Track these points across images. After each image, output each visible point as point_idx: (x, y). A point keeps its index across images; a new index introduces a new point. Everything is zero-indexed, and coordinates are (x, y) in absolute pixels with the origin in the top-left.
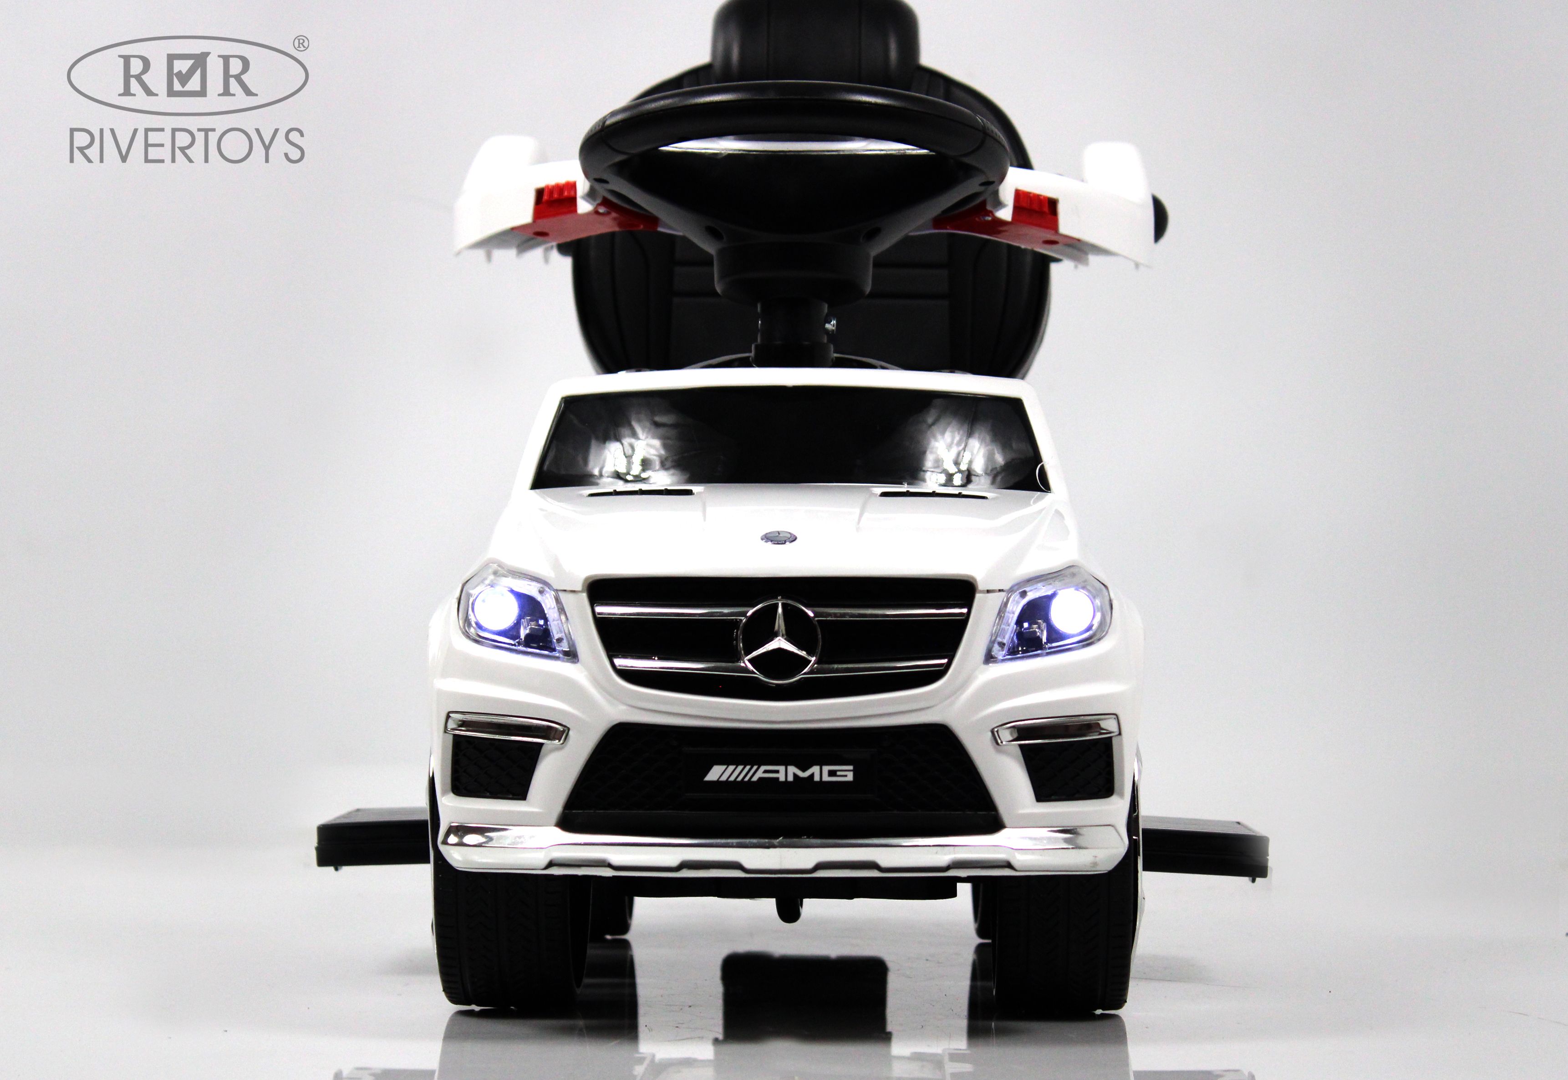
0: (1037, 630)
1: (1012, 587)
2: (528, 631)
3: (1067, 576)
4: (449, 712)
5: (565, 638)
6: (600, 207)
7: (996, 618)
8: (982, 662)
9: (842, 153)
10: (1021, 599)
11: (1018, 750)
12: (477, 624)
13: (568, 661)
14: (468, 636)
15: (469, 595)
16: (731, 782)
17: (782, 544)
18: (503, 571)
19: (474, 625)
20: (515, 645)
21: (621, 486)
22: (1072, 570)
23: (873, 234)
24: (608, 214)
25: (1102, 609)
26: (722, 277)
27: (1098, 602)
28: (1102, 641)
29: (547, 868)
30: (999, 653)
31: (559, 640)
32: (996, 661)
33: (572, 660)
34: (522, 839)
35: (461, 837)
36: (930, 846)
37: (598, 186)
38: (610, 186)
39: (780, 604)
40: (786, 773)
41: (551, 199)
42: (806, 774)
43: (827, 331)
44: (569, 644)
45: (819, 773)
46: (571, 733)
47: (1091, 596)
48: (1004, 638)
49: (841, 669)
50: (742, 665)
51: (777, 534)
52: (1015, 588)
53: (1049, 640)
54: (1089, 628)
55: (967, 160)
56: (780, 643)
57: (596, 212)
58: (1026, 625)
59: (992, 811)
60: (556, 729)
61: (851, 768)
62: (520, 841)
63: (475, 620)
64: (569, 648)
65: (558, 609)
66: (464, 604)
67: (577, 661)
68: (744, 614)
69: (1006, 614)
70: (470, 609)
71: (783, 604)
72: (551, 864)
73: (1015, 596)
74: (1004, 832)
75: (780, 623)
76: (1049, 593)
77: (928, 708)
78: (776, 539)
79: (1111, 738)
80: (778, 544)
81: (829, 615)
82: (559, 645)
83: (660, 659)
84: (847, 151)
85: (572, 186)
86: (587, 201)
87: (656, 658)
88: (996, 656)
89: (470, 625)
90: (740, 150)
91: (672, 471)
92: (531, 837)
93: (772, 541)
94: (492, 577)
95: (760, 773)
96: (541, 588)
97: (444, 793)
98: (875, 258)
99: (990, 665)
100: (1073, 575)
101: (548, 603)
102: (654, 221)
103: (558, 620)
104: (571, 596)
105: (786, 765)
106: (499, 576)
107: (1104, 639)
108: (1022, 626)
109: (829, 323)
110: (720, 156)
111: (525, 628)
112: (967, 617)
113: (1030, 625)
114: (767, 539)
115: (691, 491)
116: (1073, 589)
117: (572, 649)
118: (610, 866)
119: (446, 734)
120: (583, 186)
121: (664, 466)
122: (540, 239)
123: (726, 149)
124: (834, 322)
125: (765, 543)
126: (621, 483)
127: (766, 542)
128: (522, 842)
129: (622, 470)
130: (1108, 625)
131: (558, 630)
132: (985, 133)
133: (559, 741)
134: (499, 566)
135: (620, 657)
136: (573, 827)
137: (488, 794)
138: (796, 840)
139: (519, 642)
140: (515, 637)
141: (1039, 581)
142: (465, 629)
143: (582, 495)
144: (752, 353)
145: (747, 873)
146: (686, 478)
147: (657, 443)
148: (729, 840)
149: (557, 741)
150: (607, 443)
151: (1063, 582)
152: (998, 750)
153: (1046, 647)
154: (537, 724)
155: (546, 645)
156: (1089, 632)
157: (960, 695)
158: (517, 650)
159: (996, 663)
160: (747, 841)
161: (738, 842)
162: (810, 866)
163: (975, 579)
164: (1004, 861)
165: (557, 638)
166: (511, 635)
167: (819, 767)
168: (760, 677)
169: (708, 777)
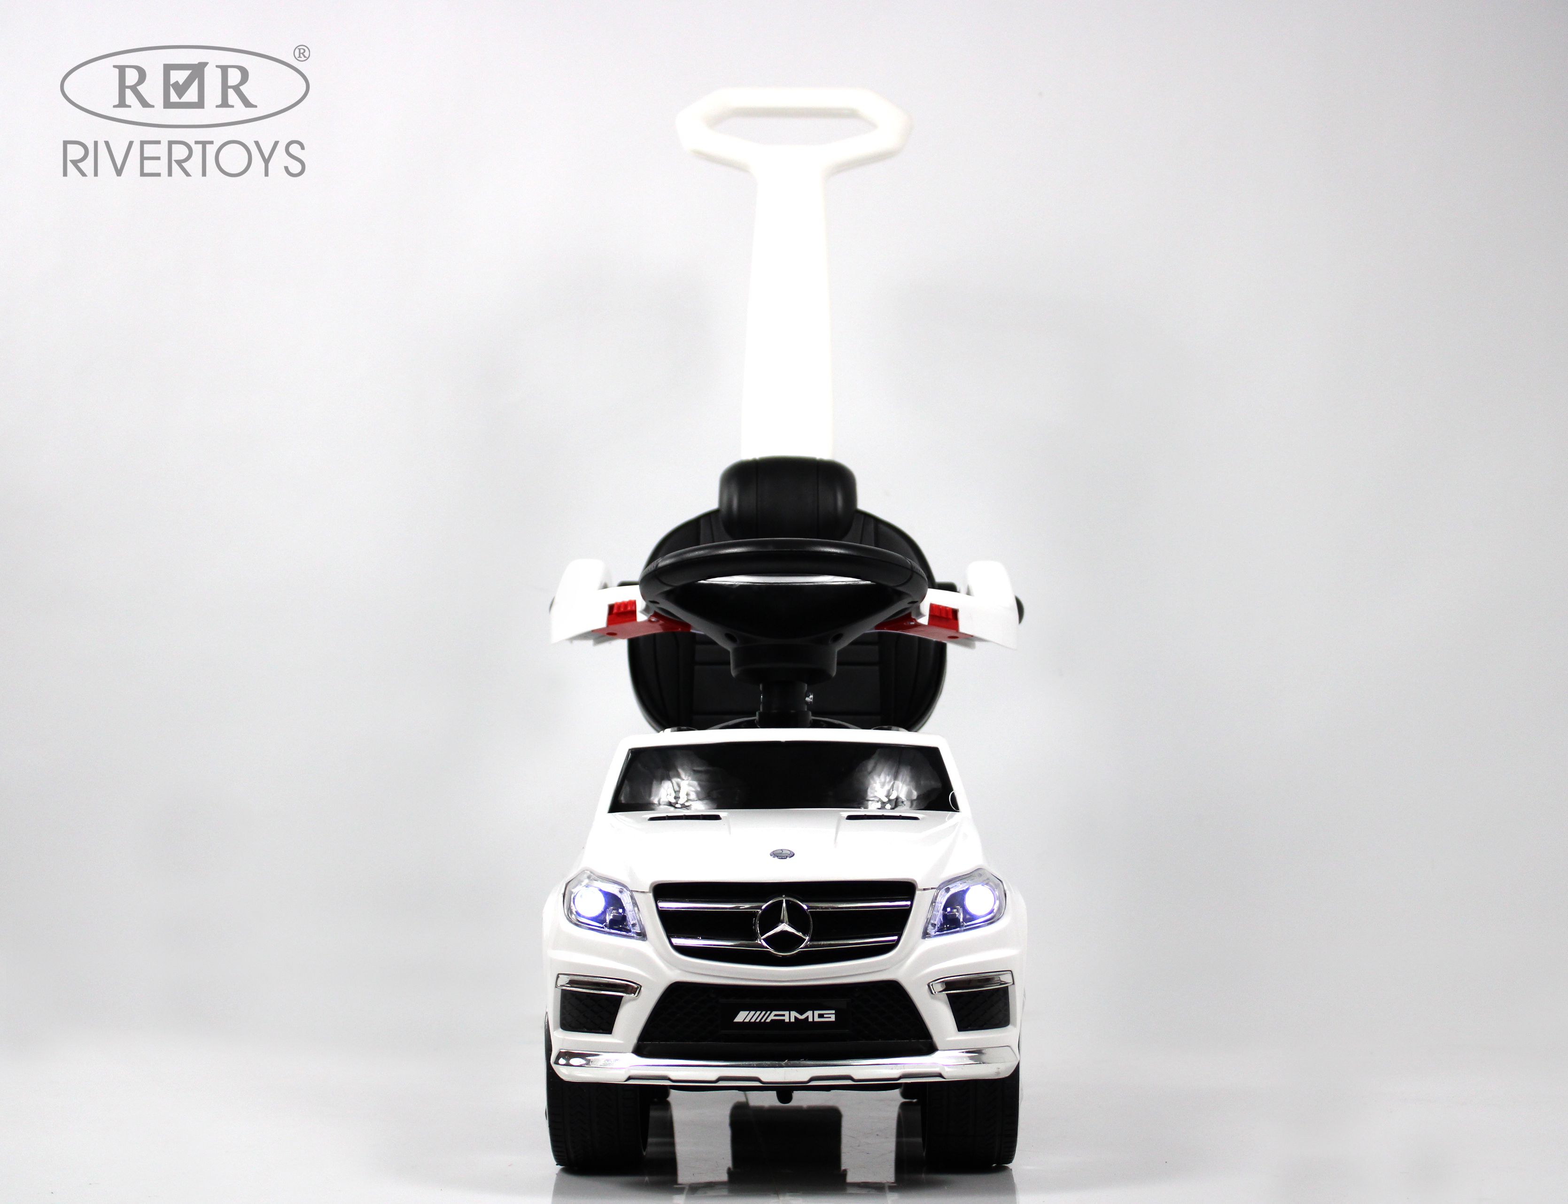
0: (956, 913)
1: (940, 886)
2: (611, 917)
3: (976, 876)
4: (559, 974)
5: (637, 924)
6: (652, 617)
7: (930, 908)
8: (921, 938)
9: (816, 584)
10: (946, 894)
11: (946, 998)
12: (577, 912)
13: (639, 940)
14: (571, 921)
15: (571, 893)
16: (752, 1022)
17: (784, 859)
18: (593, 877)
19: (575, 913)
20: (603, 928)
21: (672, 812)
22: (980, 872)
23: (838, 638)
24: (658, 621)
25: (999, 898)
26: (737, 666)
27: (996, 893)
28: (1000, 920)
29: (626, 1081)
30: (932, 931)
31: (634, 925)
33: (642, 940)
34: (609, 1062)
35: (568, 1060)
36: (887, 1064)
37: (651, 605)
38: (659, 606)
39: (784, 901)
40: (790, 1016)
41: (619, 612)
42: (803, 1017)
43: (807, 703)
44: (640, 927)
45: (812, 1016)
46: (643, 989)
47: (991, 889)
48: (935, 920)
49: (827, 944)
50: (759, 942)
51: (781, 852)
52: (941, 887)
53: (965, 920)
54: (992, 911)
55: (901, 589)
56: (784, 927)
57: (650, 621)
58: (949, 909)
59: (929, 1039)
60: (633, 987)
61: (834, 1012)
62: (608, 1063)
63: (576, 910)
64: (640, 930)
65: (633, 903)
66: (567, 898)
67: (646, 940)
68: (760, 908)
69: (936, 905)
70: (572, 903)
71: (786, 901)
72: (629, 1078)
73: (943, 892)
74: (937, 1054)
75: (784, 913)
76: (965, 888)
77: (885, 970)
78: (780, 855)
79: (1007, 987)
80: (782, 858)
81: (818, 908)
82: (633, 929)
83: (703, 938)
84: (820, 582)
85: (633, 603)
86: (643, 614)
87: (700, 938)
88: (930, 934)
89: (571, 913)
90: (748, 582)
91: (705, 802)
92: (616, 1062)
93: (777, 857)
94: (586, 881)
95: (772, 1016)
96: (621, 889)
97: (555, 1029)
98: (840, 653)
99: (926, 939)
100: (980, 875)
101: (626, 900)
102: (688, 626)
103: (632, 912)
104: (642, 895)
105: (789, 1011)
106: (591, 880)
107: (1002, 918)
108: (946, 911)
109: (808, 697)
110: (734, 587)
111: (609, 915)
112: (910, 908)
113: (952, 909)
114: (774, 855)
115: (719, 816)
116: (980, 885)
117: (643, 931)
118: (669, 1079)
119: (557, 989)
120: (641, 604)
121: (700, 799)
122: (609, 636)
123: (739, 582)
124: (811, 696)
126: (672, 809)
127: (774, 857)
128: (610, 1064)
129: (673, 801)
130: (1004, 907)
131: (633, 918)
132: (912, 570)
133: (635, 994)
134: (591, 872)
135: (675, 938)
136: (645, 1053)
137: (586, 1030)
138: (796, 1062)
139: (606, 926)
140: (604, 921)
141: (958, 881)
142: (568, 915)
143: (645, 818)
144: (757, 718)
145: (763, 1084)
146: (715, 806)
147: (695, 783)
148: (751, 1063)
149: (633, 994)
150: (663, 782)
151: (974, 880)
152: (932, 998)
153: (963, 926)
154: (619, 983)
155: (624, 928)
156: (992, 915)
157: (907, 960)
158: (604, 931)
159: (930, 937)
160: (764, 1063)
161: (758, 1064)
162: (806, 1079)
163: (915, 881)
164: (937, 1073)
165: (632, 923)
166: (600, 920)
167: (812, 1012)
168: (772, 951)
169: (736, 1020)
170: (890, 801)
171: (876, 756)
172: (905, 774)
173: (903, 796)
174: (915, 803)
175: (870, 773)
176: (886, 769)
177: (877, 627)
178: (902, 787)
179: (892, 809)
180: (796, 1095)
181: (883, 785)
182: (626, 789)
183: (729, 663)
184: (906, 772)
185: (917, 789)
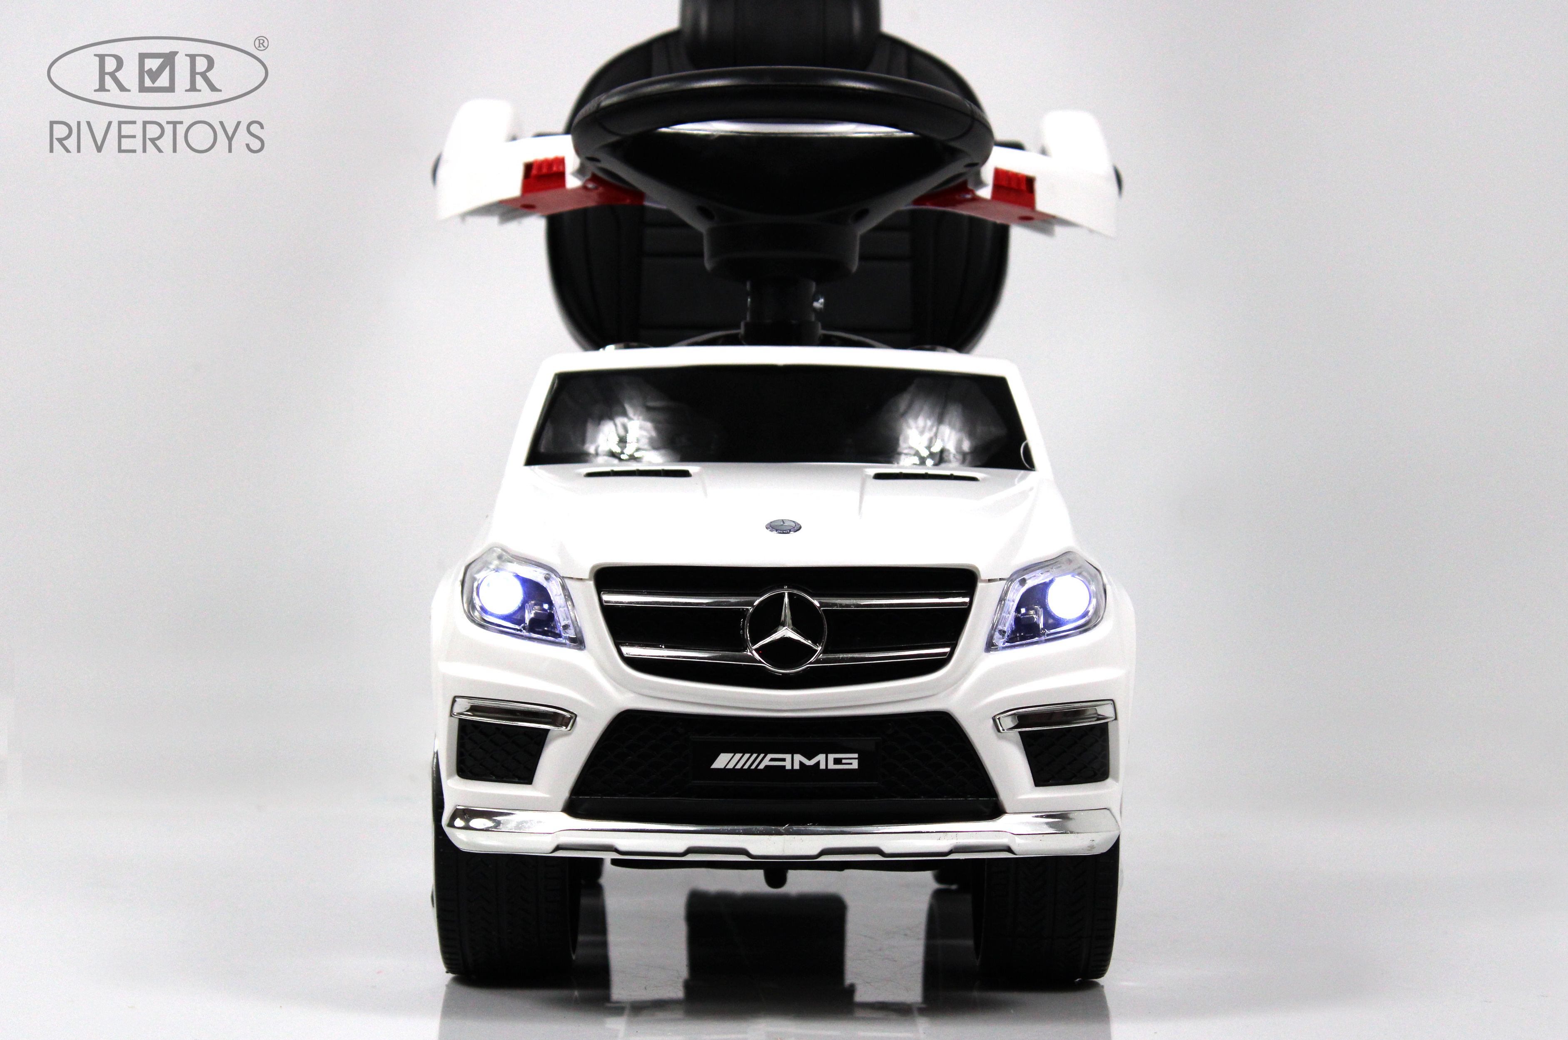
0: (1034, 616)
1: (1012, 575)
2: (532, 615)
3: (1063, 563)
4: (455, 697)
5: (571, 626)
6: (589, 182)
7: (997, 606)
8: (984, 649)
10: (1020, 587)
11: (1018, 735)
12: (482, 608)
13: (574, 648)
14: (473, 620)
15: (474, 580)
16: (738, 768)
17: (787, 533)
18: (506, 557)
19: (479, 609)
20: (521, 631)
21: (615, 466)
22: (1068, 556)
23: (862, 215)
24: (597, 188)
25: (1096, 595)
26: (713, 255)
27: (1093, 588)
28: (1097, 627)
29: (554, 851)
30: (999, 641)
31: (566, 627)
32: (997, 648)
33: (578, 647)
34: (529, 824)
35: (467, 821)
36: (934, 832)
37: (588, 163)
38: (600, 165)
39: (786, 594)
40: (793, 761)
41: (540, 173)
42: (812, 762)
43: (815, 310)
44: (575, 630)
45: (825, 761)
46: (577, 718)
47: (1085, 581)
48: (1005, 626)
49: (846, 658)
50: (750, 653)
51: (782, 523)
52: (1014, 577)
53: (1047, 626)
54: (1085, 613)
55: (954, 144)
56: (786, 632)
57: (584, 187)
58: (1023, 611)
59: (994, 796)
60: (564, 716)
61: (856, 756)
62: (526, 824)
63: (480, 605)
64: (576, 635)
65: (565, 596)
66: (468, 586)
67: (583, 648)
68: (751, 604)
69: (1007, 602)
70: (475, 592)
71: (789, 594)
72: (558, 848)
73: (1016, 584)
74: (1005, 819)
75: (786, 612)
76: (1047, 580)
77: (932, 695)
78: (780, 527)
79: (1107, 723)
80: (783, 532)
81: (836, 604)
82: (565, 632)
83: (667, 647)
85: (561, 161)
86: (576, 176)
87: (663, 647)
88: (997, 644)
89: (474, 608)
90: (732, 132)
91: (663, 451)
92: (538, 822)
93: (777, 531)
94: (496, 562)
95: (767, 761)
96: (547, 574)
97: (449, 776)
98: (863, 238)
99: (991, 652)
100: (1070, 561)
101: (554, 590)
102: (640, 195)
103: (564, 607)
104: (579, 582)
105: (793, 753)
106: (504, 561)
107: (1100, 624)
108: (1020, 612)
109: (817, 300)
110: (712, 138)
111: (530, 612)
112: (969, 606)
113: (1027, 610)
114: (772, 528)
115: (687, 470)
116: (1069, 576)
117: (579, 636)
118: (617, 851)
119: (452, 718)
120: (572, 162)
121: (655, 446)
122: (525, 211)
123: (718, 131)
124: (822, 300)
125: (770, 532)
126: (616, 461)
127: (771, 530)
128: (529, 827)
129: (617, 450)
130: (1103, 607)
131: (565, 617)
132: (973, 117)
133: (567, 727)
134: (503, 550)
135: (627, 646)
136: (579, 812)
137: (494, 778)
138: (802, 828)
139: (524, 628)
140: (520, 621)
141: (1039, 569)
142: (470, 613)
143: (579, 474)
144: (742, 331)
145: (752, 858)
146: (679, 457)
147: (649, 425)
148: (736, 827)
149: (565, 728)
150: (602, 422)
151: (1060, 569)
152: (999, 738)
153: (1044, 634)
154: (544, 711)
155: (551, 632)
156: (1086, 619)
157: (962, 683)
158: (522, 636)
159: (996, 650)
160: (754, 828)
161: (745, 829)
162: (815, 852)
163: (977, 569)
164: (1002, 846)
165: (563, 623)
166: (516, 619)
167: (825, 755)
168: (768, 666)
169: (714, 766)
170: (932, 455)
171: (912, 388)
172: (955, 414)
173: (951, 447)
174: (969, 458)
175: (904, 414)
176: (926, 408)
177: (917, 202)
178: (949, 436)
179: (936, 465)
180: (792, 874)
181: (922, 433)
182: (548, 434)
183: (701, 255)
184: (955, 413)
185: (971, 434)
